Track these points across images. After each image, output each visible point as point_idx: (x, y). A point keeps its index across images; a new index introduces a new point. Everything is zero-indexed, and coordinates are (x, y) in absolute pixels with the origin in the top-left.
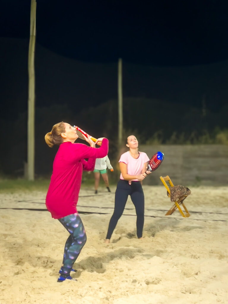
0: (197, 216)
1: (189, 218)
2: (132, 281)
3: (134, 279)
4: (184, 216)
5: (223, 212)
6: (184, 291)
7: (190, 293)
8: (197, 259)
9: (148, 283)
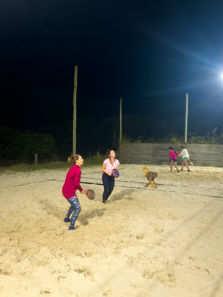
0: (161, 187)
1: (157, 189)
2: (129, 235)
3: (130, 234)
4: (154, 188)
5: (174, 185)
6: (156, 244)
7: (159, 245)
8: (162, 219)
9: (137, 238)
